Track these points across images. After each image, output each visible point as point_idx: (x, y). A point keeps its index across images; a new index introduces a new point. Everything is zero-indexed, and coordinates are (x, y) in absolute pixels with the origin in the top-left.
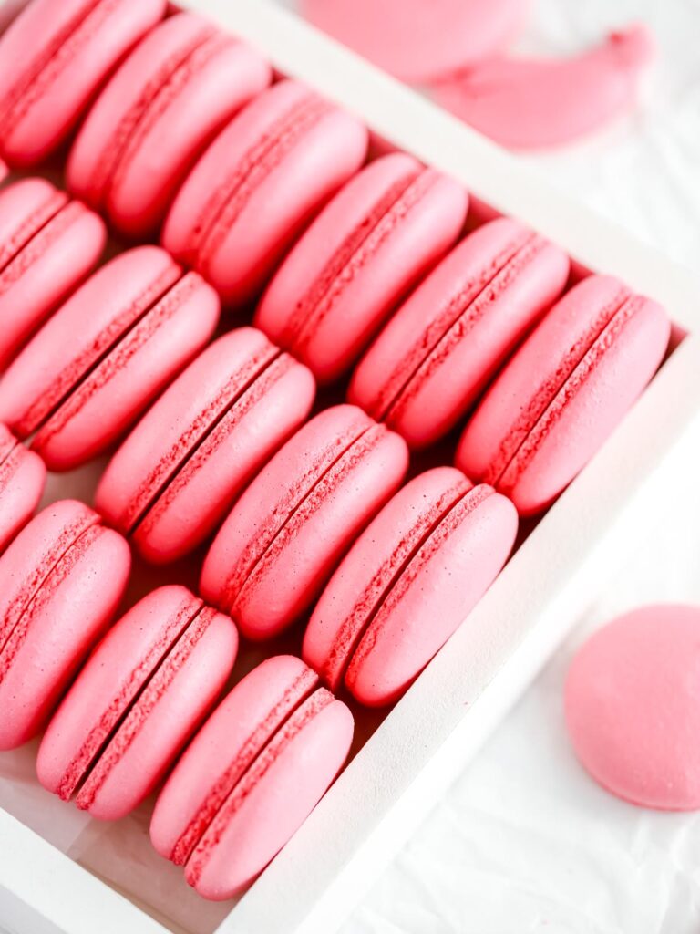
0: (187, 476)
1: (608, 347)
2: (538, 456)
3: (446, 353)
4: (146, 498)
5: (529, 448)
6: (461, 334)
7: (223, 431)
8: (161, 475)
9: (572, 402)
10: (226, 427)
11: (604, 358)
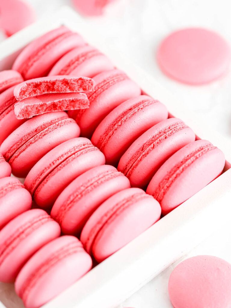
0: (55, 172)
1: (199, 156)
2: (170, 189)
3: (148, 153)
4: (38, 181)
5: (168, 186)
6: (153, 148)
7: (70, 160)
8: (44, 173)
9: (184, 172)
10: (71, 159)
11: (198, 160)
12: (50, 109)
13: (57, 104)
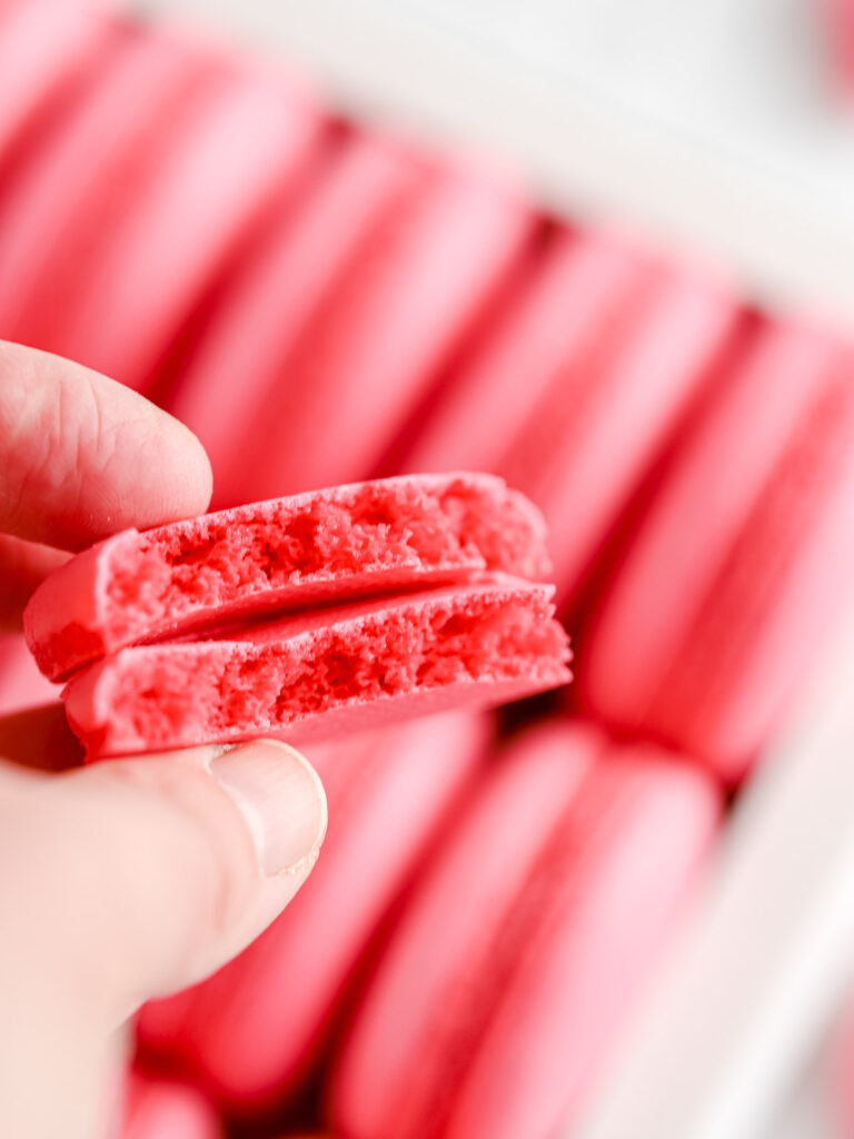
12: (312, 700)
13: (359, 649)
